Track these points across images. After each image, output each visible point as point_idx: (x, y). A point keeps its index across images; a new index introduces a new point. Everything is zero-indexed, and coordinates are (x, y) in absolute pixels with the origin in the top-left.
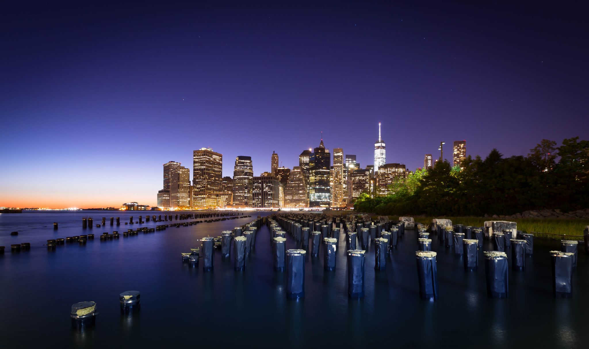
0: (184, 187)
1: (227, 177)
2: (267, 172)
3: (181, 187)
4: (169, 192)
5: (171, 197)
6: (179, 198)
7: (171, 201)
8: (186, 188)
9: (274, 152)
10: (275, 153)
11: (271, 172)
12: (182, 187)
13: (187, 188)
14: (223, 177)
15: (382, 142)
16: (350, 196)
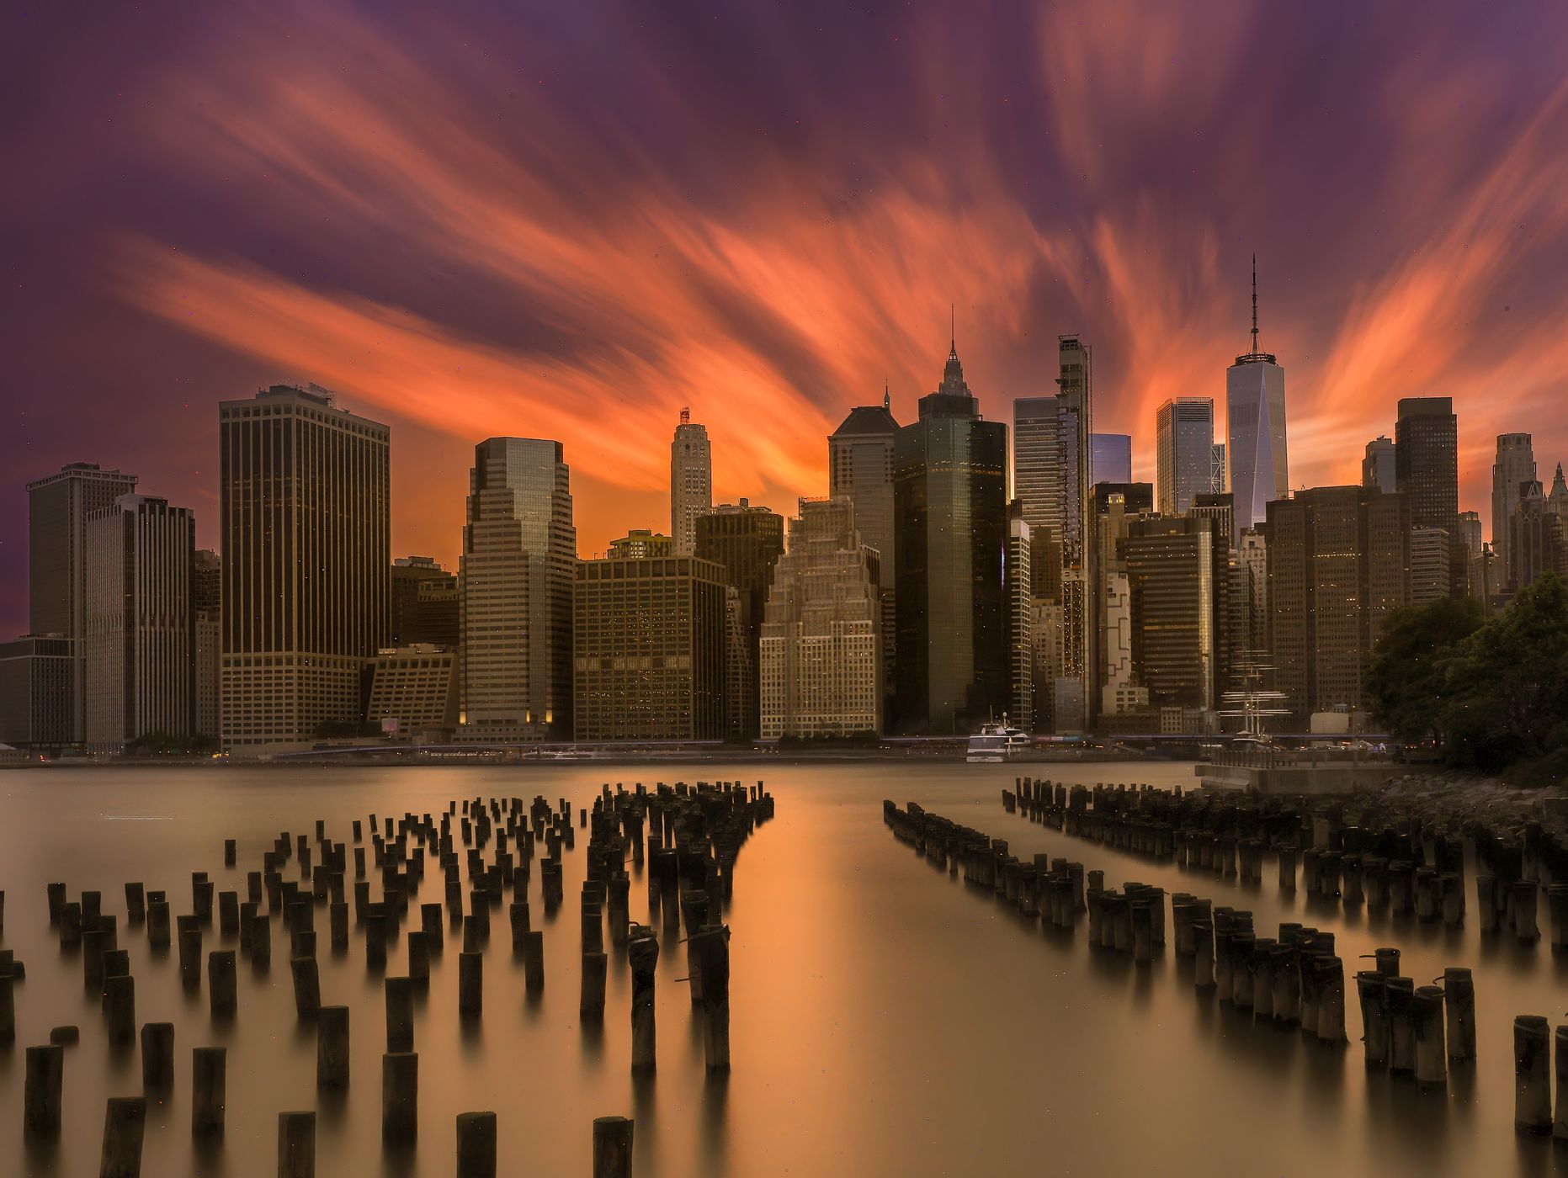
0: (162, 622)
2: (648, 533)
3: (142, 623)
4: (67, 655)
5: (77, 684)
6: (133, 686)
8: (173, 623)
9: (685, 414)
10: (692, 421)
11: (667, 533)
12: (152, 623)
13: (182, 625)
14: (394, 564)
16: (1116, 669)
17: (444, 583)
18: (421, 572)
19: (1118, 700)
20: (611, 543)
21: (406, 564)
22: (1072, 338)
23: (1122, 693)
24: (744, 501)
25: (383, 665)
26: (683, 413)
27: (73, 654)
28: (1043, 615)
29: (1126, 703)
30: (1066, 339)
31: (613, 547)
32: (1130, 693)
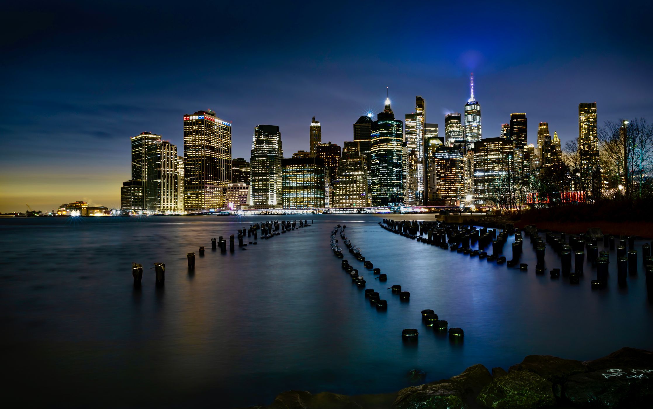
0: (168, 177)
1: (239, 159)
2: (303, 151)
3: (163, 176)
5: (145, 193)
6: (160, 194)
7: (145, 199)
8: (171, 177)
10: (315, 121)
11: (309, 151)
12: (165, 176)
13: (174, 177)
14: (232, 160)
15: (477, 103)
16: (432, 189)
17: (247, 165)
18: (240, 162)
19: (433, 197)
20: (293, 154)
21: (236, 160)
22: (420, 97)
23: (434, 195)
24: (330, 143)
25: (229, 188)
26: (313, 118)
27: (144, 185)
28: (413, 173)
29: (435, 198)
30: (418, 97)
31: (293, 155)
32: (436, 195)
